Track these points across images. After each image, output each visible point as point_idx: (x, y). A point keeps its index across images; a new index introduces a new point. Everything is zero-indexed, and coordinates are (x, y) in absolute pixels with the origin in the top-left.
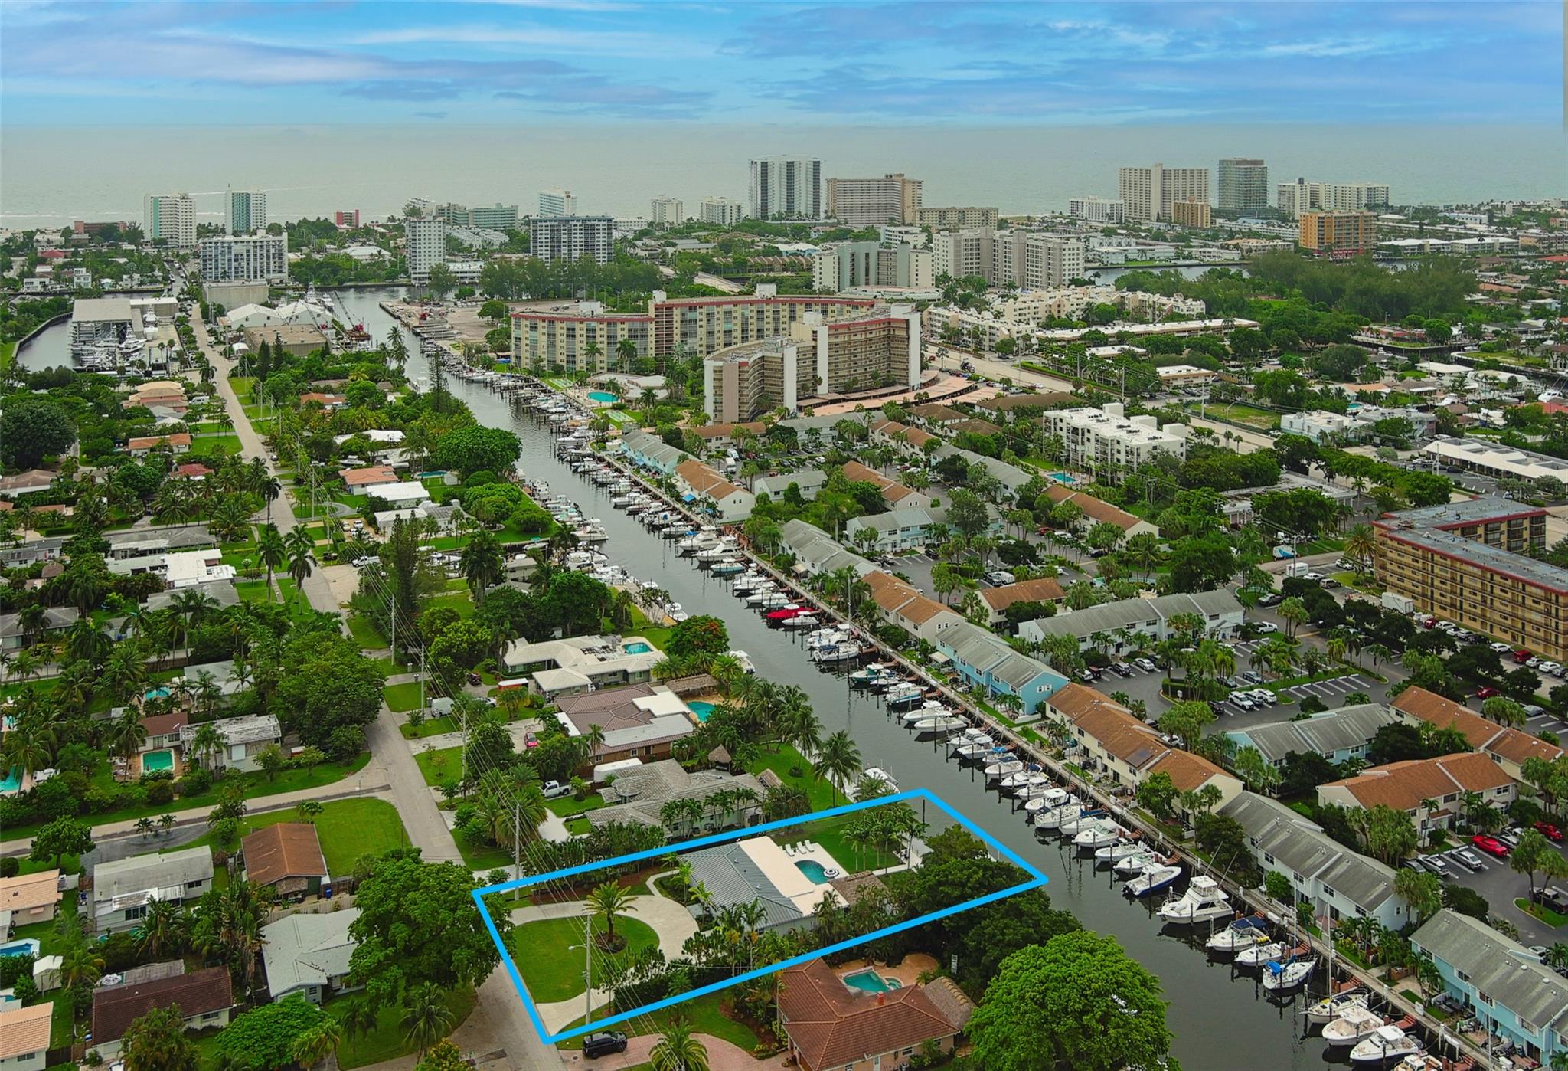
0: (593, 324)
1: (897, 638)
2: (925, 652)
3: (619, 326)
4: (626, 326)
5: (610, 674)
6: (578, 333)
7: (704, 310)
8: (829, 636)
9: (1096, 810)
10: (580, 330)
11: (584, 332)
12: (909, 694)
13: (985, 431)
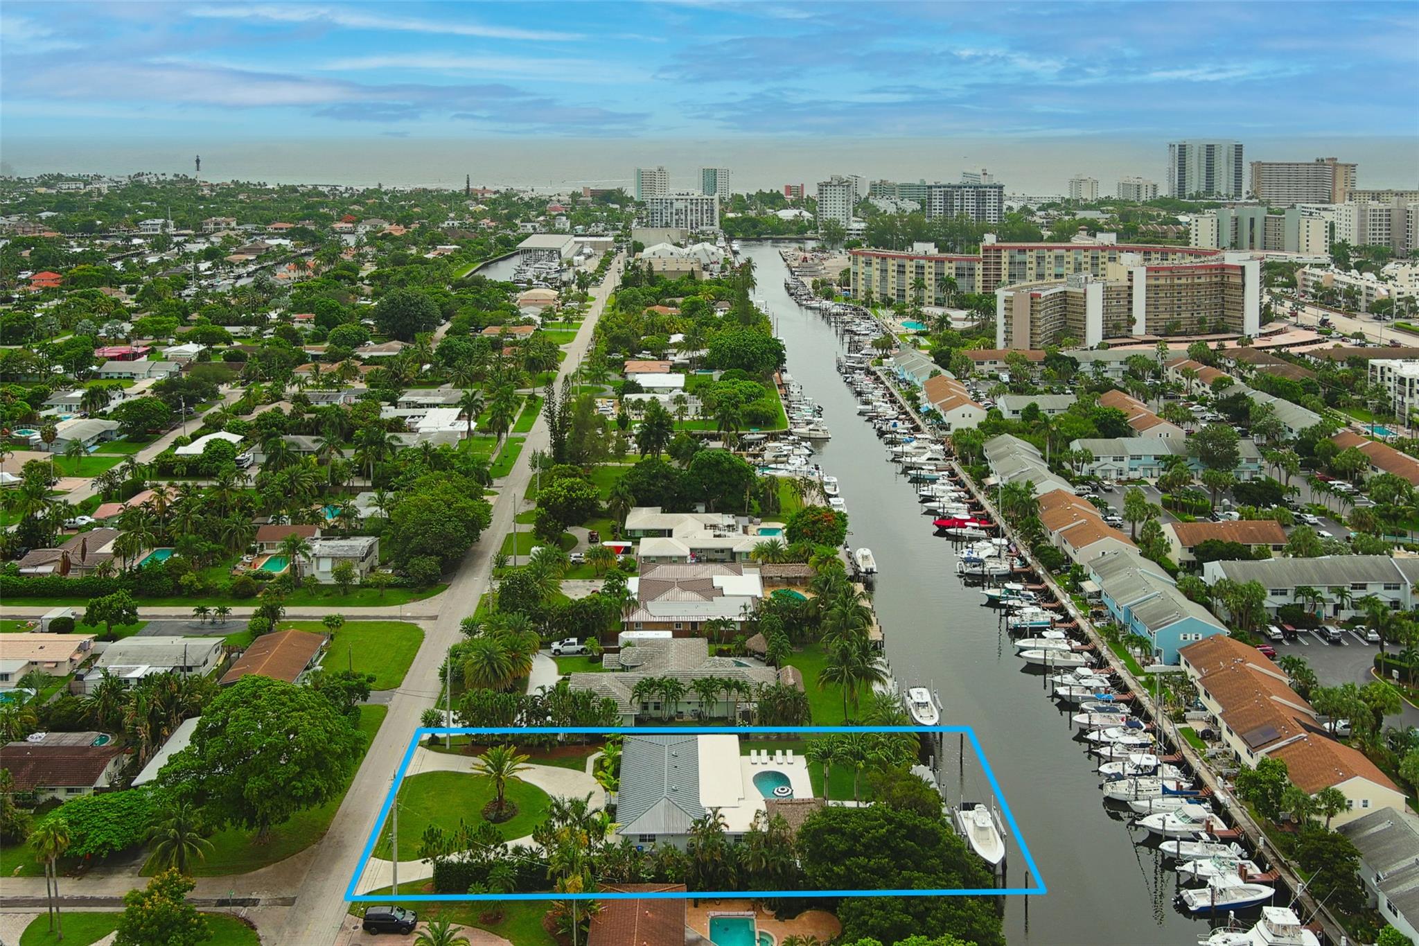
0: (922, 262)
1: (1057, 562)
2: (1076, 578)
3: (947, 265)
4: (953, 265)
5: (717, 551)
6: (908, 269)
7: (1034, 253)
8: (984, 549)
9: (1197, 791)
10: (910, 267)
11: (913, 269)
12: (1036, 620)
13: (1296, 375)
